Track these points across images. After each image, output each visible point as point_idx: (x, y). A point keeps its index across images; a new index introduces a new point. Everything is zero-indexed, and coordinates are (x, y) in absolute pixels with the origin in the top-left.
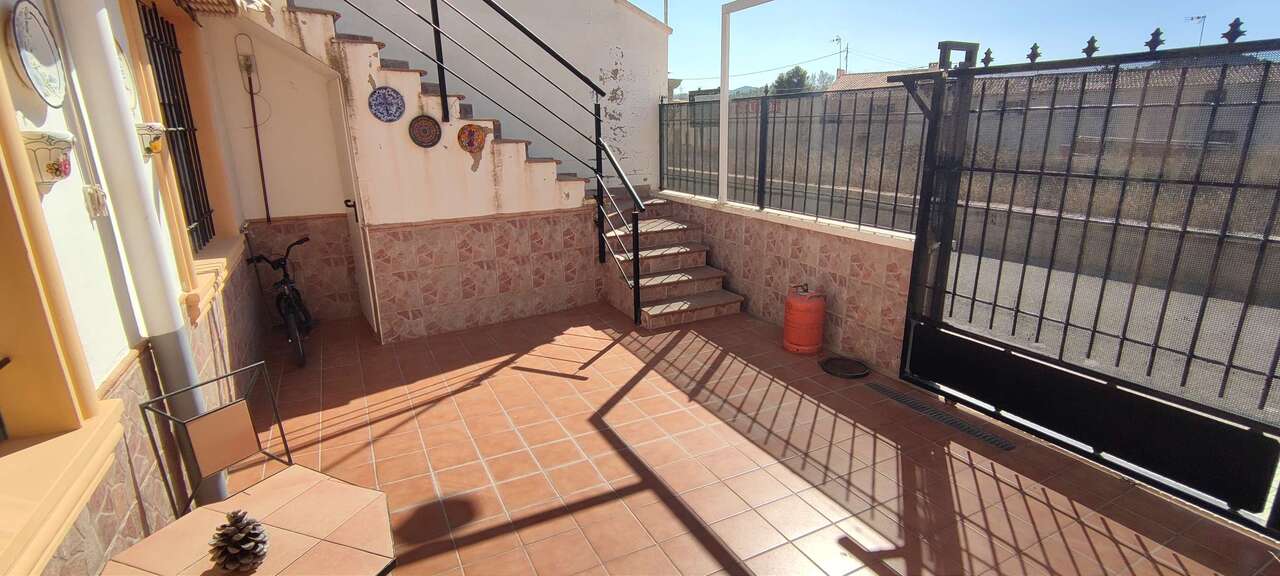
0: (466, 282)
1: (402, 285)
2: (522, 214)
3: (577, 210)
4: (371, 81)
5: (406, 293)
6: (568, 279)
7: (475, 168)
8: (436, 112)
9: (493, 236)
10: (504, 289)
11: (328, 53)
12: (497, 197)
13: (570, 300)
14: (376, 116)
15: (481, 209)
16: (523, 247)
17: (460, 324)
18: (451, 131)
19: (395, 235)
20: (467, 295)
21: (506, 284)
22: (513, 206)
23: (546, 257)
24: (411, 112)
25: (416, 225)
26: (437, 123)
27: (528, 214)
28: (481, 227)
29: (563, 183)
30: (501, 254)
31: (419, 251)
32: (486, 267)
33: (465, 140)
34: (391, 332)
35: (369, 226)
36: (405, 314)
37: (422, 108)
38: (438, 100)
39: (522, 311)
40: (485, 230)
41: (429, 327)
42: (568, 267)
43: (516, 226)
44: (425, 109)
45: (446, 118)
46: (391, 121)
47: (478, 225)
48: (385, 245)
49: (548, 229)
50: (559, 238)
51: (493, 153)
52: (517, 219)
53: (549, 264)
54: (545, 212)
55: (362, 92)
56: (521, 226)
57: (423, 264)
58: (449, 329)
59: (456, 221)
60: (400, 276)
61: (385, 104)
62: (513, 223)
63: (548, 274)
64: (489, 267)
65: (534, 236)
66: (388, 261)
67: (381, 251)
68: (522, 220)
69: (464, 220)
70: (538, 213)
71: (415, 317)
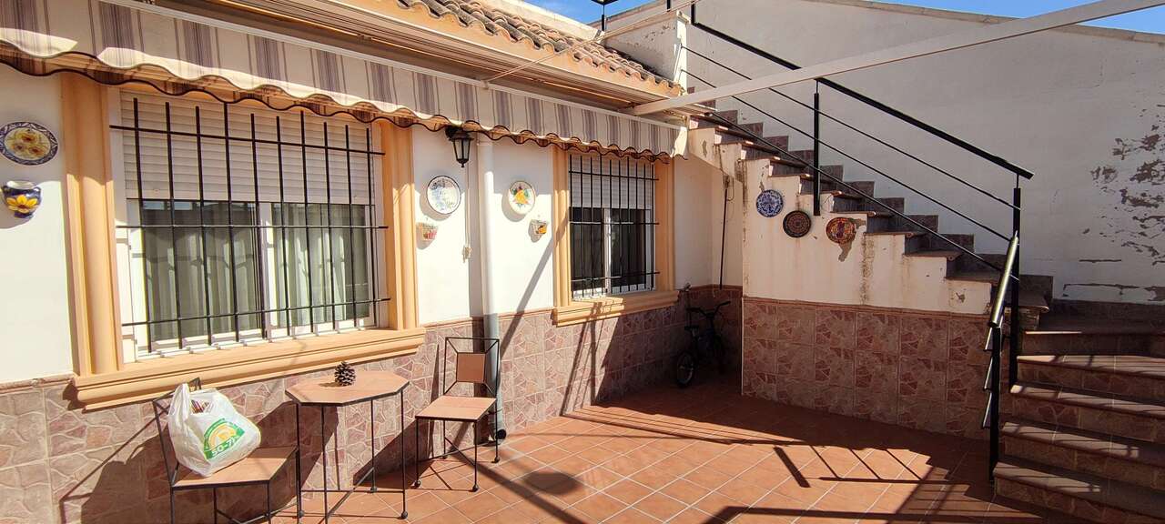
0: (820, 365)
1: (763, 351)
2: (893, 310)
3: (976, 317)
4: (762, 187)
5: (765, 359)
6: (952, 398)
7: (842, 257)
8: (808, 207)
9: (855, 326)
10: (861, 384)
11: (735, 170)
12: (864, 288)
13: (953, 425)
14: (760, 212)
15: (844, 295)
16: (892, 344)
17: (809, 403)
18: (820, 224)
19: (763, 308)
20: (820, 377)
21: (864, 379)
22: (880, 300)
23: (922, 364)
24: (789, 207)
25: (780, 302)
26: (808, 217)
27: (900, 311)
28: (843, 315)
29: (955, 283)
30: (861, 345)
31: (780, 325)
32: (842, 356)
33: (835, 229)
34: (749, 387)
35: (746, 297)
36: (762, 376)
37: (798, 204)
38: (812, 196)
39: (881, 415)
40: (847, 319)
41: (780, 394)
42: (955, 384)
43: (883, 322)
44: (801, 204)
45: (817, 212)
46: (771, 216)
47: (840, 312)
48: (754, 314)
49: (927, 332)
50: (943, 344)
51: (864, 244)
52: (886, 314)
53: (925, 372)
54: (924, 313)
55: (754, 193)
56: (891, 323)
57: (782, 336)
58: (800, 404)
59: (817, 305)
60: (762, 342)
61: (769, 204)
62: (882, 318)
63: (921, 383)
64: (846, 356)
65: (906, 337)
66: (754, 327)
67: (750, 319)
68: (893, 317)
69: (825, 305)
70: (914, 312)
71: (770, 381)
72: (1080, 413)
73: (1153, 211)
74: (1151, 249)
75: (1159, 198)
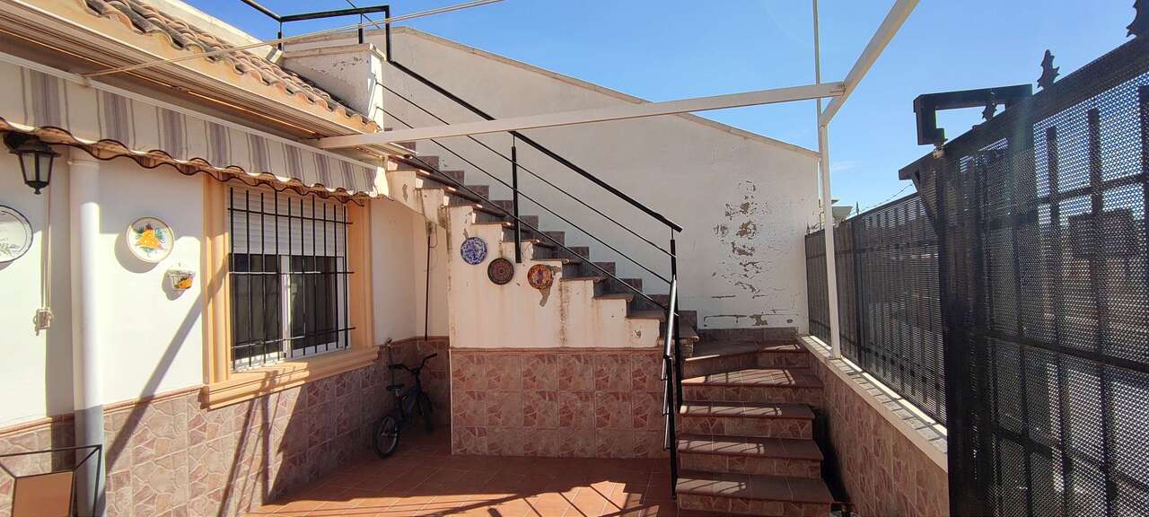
0: (529, 410)
1: (472, 403)
2: (588, 350)
3: (650, 350)
4: (466, 234)
5: (475, 412)
6: (637, 424)
7: (543, 303)
8: (511, 256)
9: (557, 368)
10: (565, 423)
11: (438, 215)
12: (562, 331)
13: (638, 449)
14: (465, 260)
15: (548, 341)
16: (588, 383)
17: (520, 451)
18: (521, 271)
19: (471, 358)
20: (527, 423)
21: (567, 417)
22: (578, 341)
23: (612, 396)
24: (493, 255)
25: (489, 351)
26: (510, 264)
27: (593, 350)
28: (546, 359)
29: (633, 321)
30: (563, 386)
31: (489, 374)
32: (547, 399)
33: (535, 277)
34: (459, 445)
35: (453, 348)
36: (472, 430)
37: (501, 252)
38: (513, 244)
39: (583, 450)
40: (550, 361)
41: (492, 446)
42: (637, 412)
43: (580, 361)
44: (504, 252)
45: (518, 260)
46: (476, 263)
47: (543, 355)
48: (462, 365)
49: (615, 367)
50: (628, 378)
51: (561, 290)
52: (581, 354)
53: (615, 404)
54: (612, 350)
55: (458, 240)
56: (586, 362)
57: (491, 386)
58: (510, 453)
59: (523, 351)
60: (471, 394)
61: (473, 251)
62: (578, 358)
63: (613, 415)
64: (551, 399)
65: (599, 373)
66: (463, 379)
67: (459, 370)
68: (587, 356)
69: (529, 350)
70: (603, 350)
71: (480, 435)
72: (726, 421)
73: (750, 259)
74: (751, 287)
75: (752, 249)
